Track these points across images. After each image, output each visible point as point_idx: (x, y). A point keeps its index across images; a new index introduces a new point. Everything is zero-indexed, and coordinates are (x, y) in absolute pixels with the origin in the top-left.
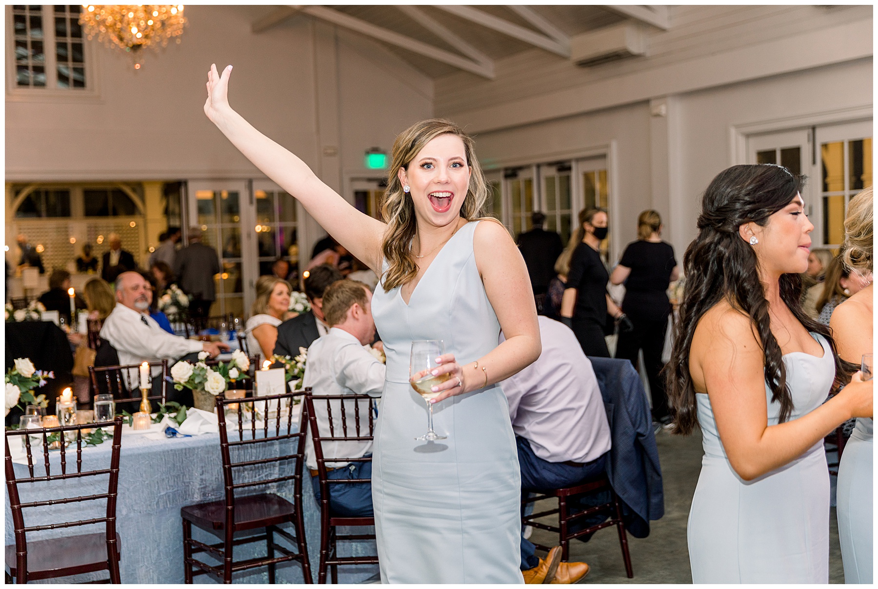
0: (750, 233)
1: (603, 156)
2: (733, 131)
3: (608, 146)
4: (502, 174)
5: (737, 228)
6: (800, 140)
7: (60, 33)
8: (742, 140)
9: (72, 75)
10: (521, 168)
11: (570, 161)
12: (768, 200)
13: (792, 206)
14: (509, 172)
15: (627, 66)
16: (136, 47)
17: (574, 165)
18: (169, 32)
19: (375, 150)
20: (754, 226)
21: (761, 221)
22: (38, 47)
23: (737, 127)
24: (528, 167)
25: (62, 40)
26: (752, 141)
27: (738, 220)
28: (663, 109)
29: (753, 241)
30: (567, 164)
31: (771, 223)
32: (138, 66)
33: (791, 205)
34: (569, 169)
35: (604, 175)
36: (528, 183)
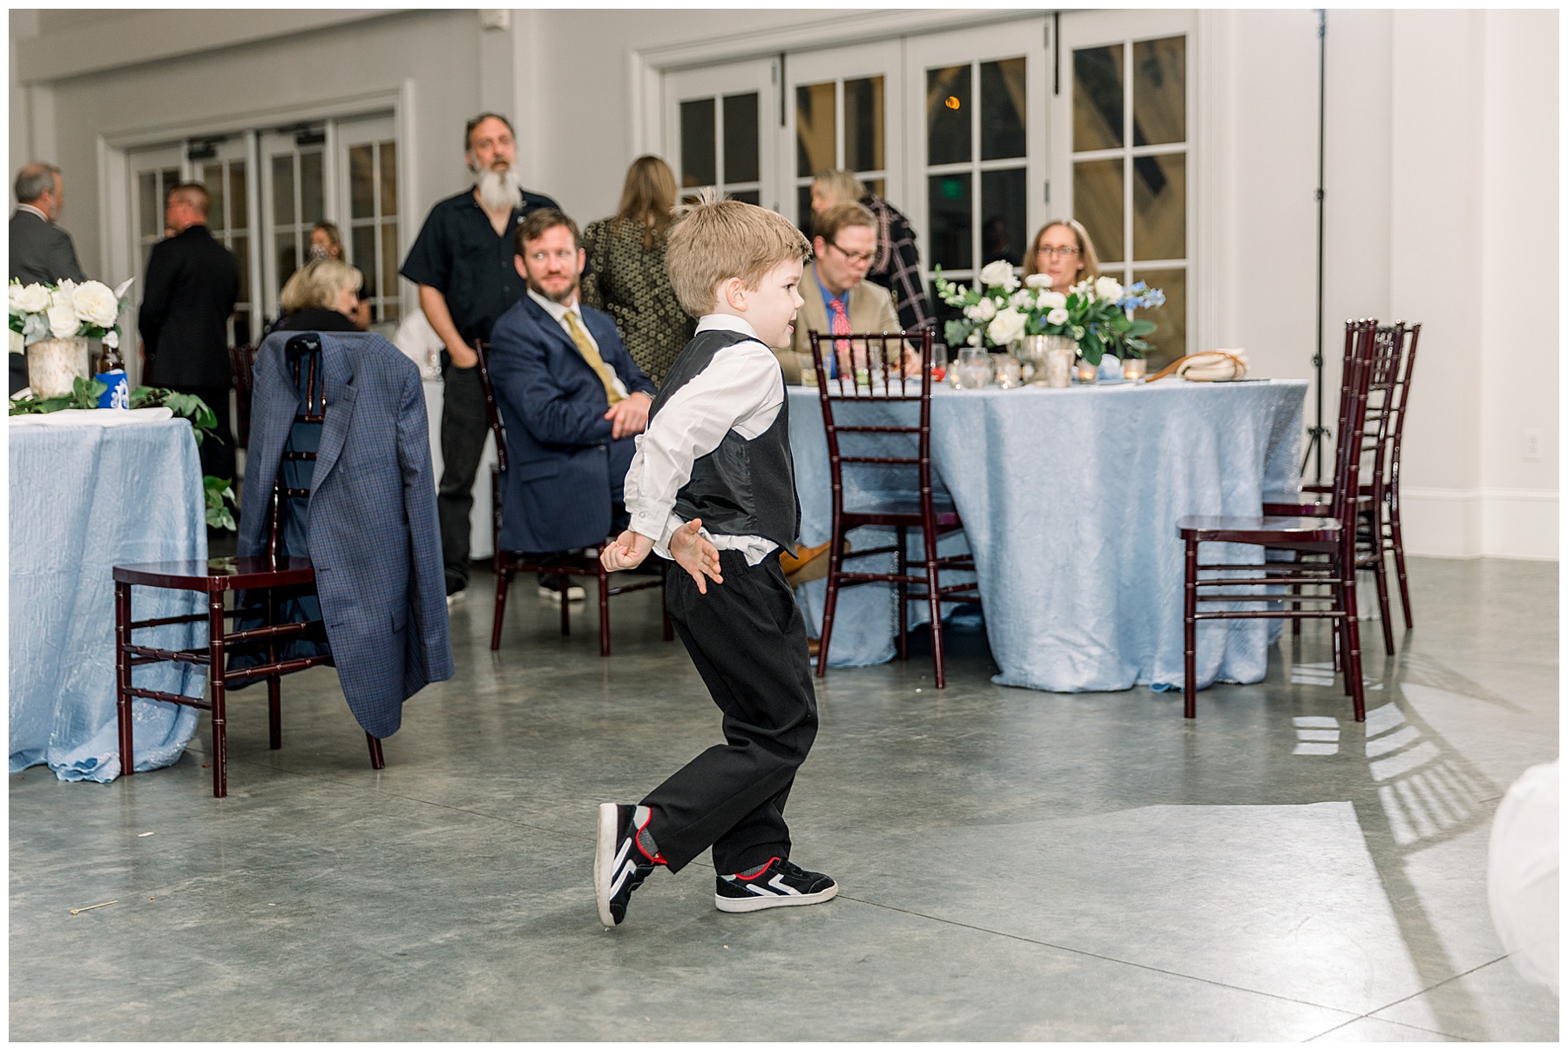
1: (389, 113)
2: (636, 61)
3: (397, 92)
4: (184, 149)
6: (756, 79)
8: (653, 79)
10: (222, 138)
11: (321, 122)
14: (199, 146)
17: (330, 131)
23: (643, 52)
26: (671, 80)
28: (504, 16)
30: (315, 130)
34: (321, 138)
35: (389, 149)
36: (239, 172)
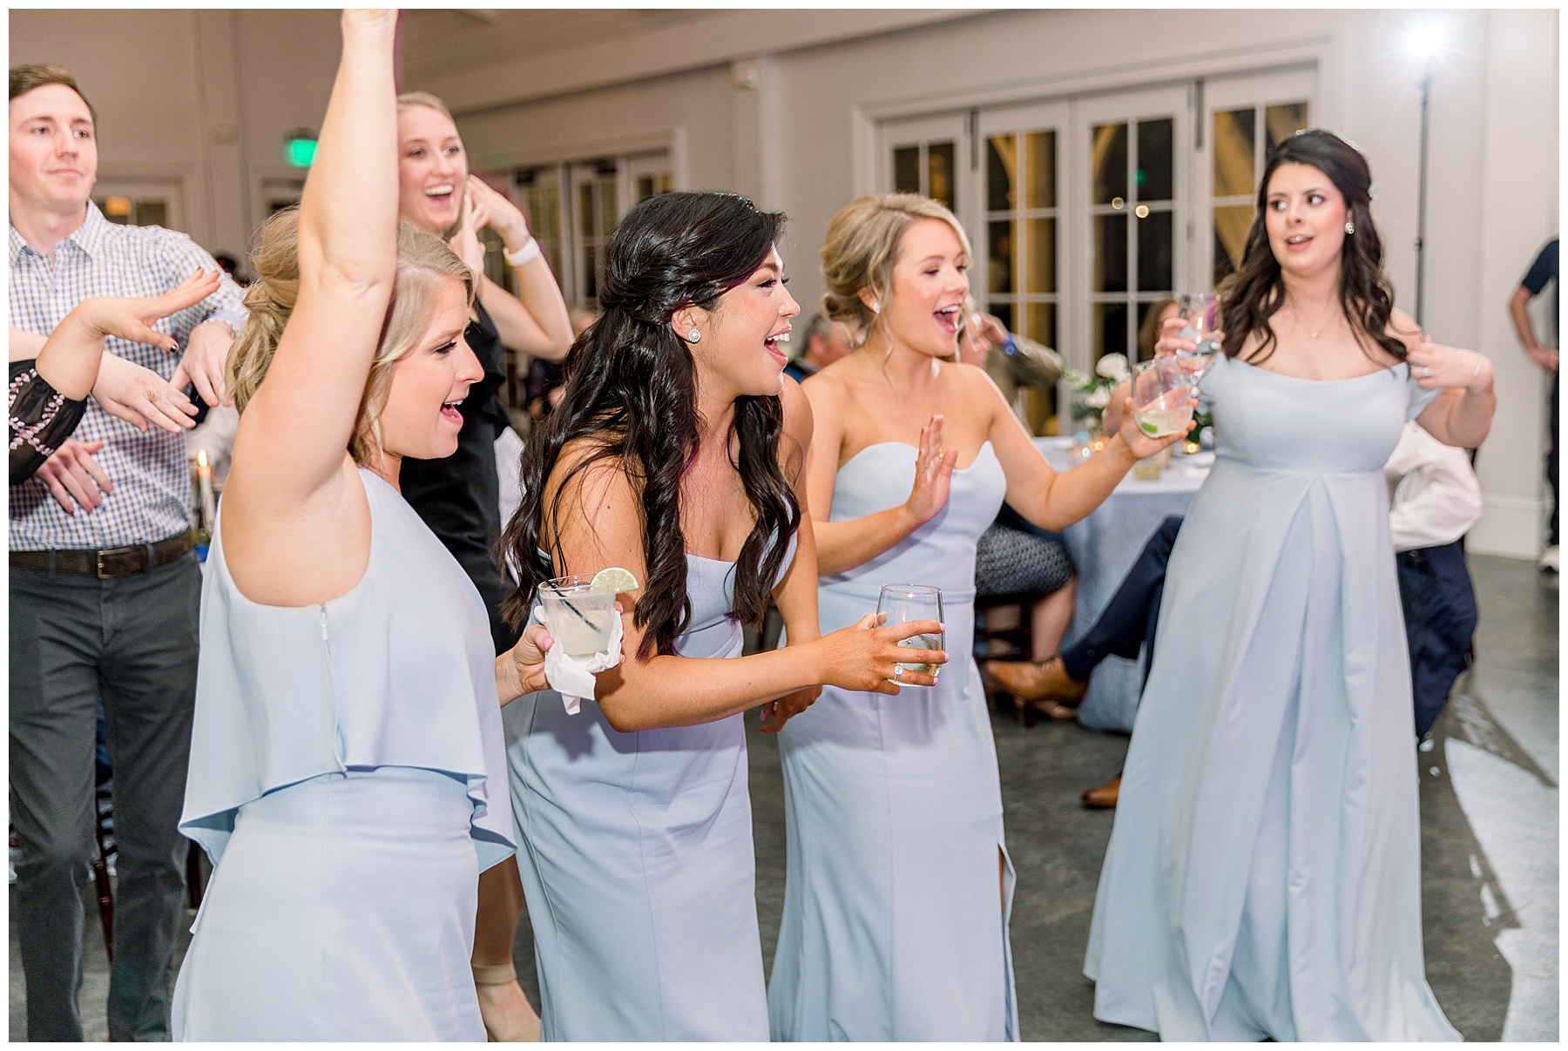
0: (688, 324)
1: (664, 152)
3: (671, 135)
4: (513, 177)
5: (668, 316)
6: (953, 130)
8: (870, 130)
10: (540, 169)
11: (616, 158)
12: (720, 264)
13: (762, 273)
14: (523, 176)
17: (621, 165)
19: (303, 134)
20: (697, 313)
21: (707, 303)
23: (863, 106)
24: (550, 167)
26: (886, 129)
27: (670, 301)
28: (752, 77)
29: (692, 335)
30: (610, 163)
31: (723, 306)
33: (760, 271)
34: (614, 171)
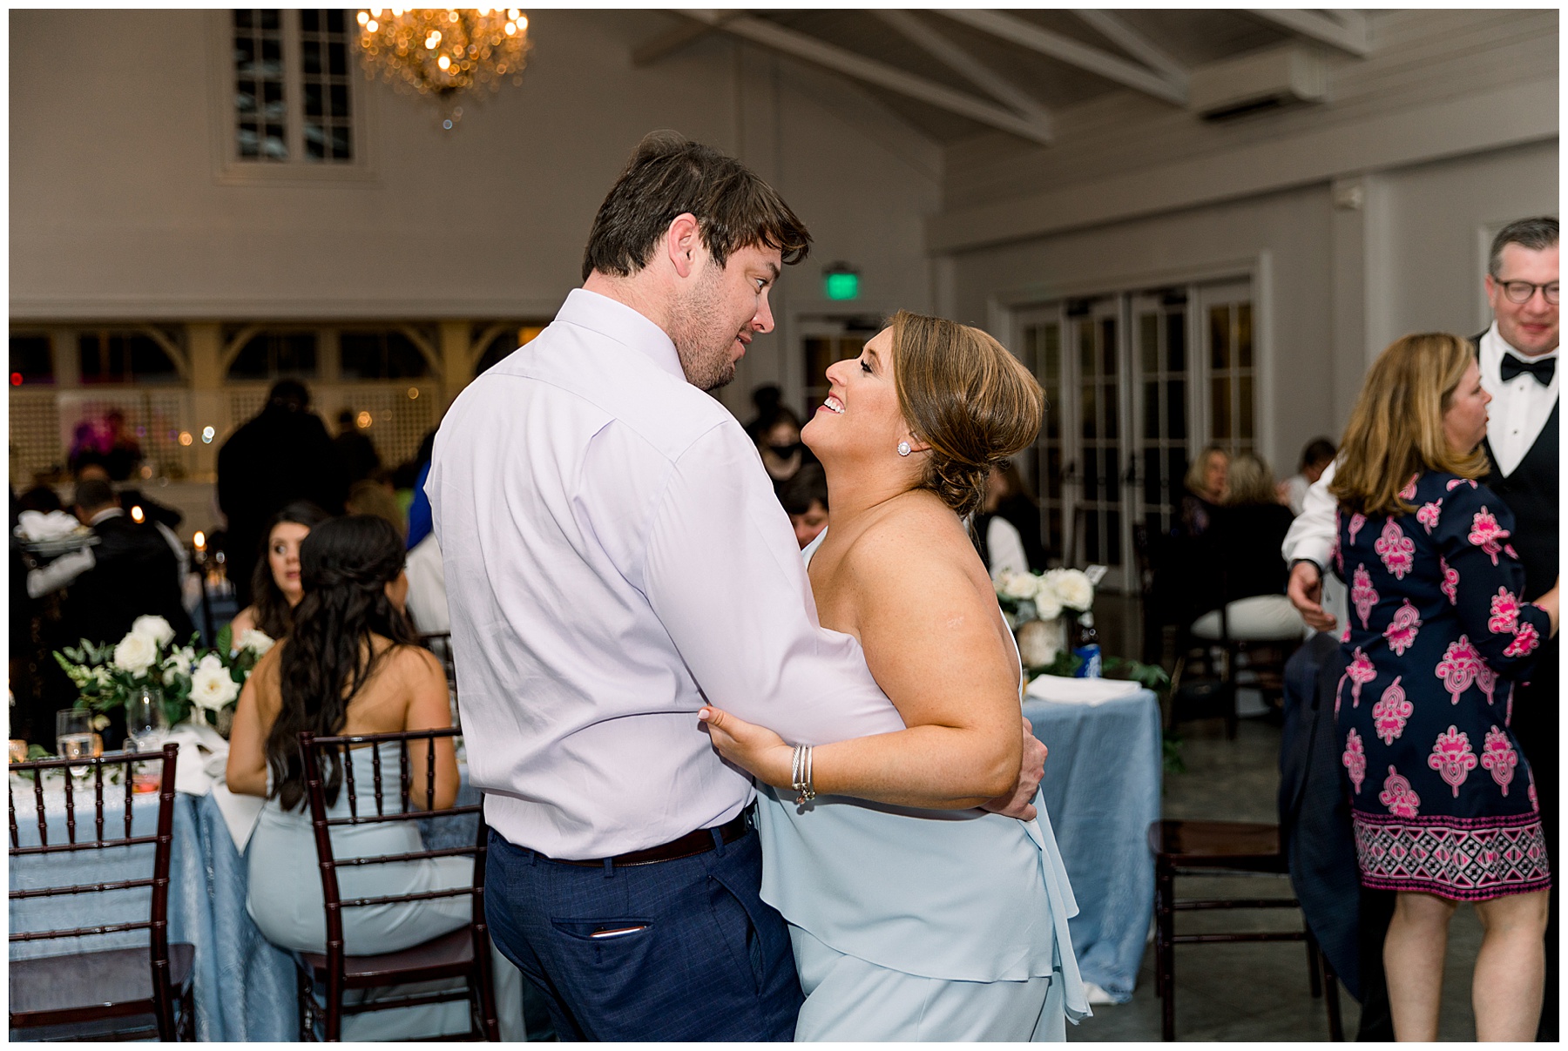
1: (1246, 279)
3: (1254, 261)
7: (310, 67)
9: (327, 140)
10: (1096, 300)
11: (1184, 286)
14: (1076, 306)
15: (1293, 120)
16: (447, 92)
17: (1193, 295)
18: (502, 67)
19: (841, 268)
22: (274, 92)
24: (1108, 297)
25: (313, 79)
28: (1356, 196)
32: (448, 125)
34: (1183, 300)
35: (1246, 311)
36: (1109, 326)
